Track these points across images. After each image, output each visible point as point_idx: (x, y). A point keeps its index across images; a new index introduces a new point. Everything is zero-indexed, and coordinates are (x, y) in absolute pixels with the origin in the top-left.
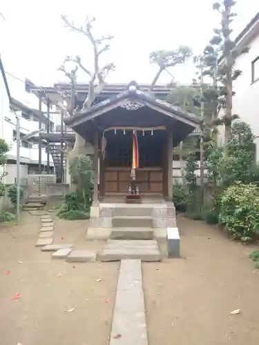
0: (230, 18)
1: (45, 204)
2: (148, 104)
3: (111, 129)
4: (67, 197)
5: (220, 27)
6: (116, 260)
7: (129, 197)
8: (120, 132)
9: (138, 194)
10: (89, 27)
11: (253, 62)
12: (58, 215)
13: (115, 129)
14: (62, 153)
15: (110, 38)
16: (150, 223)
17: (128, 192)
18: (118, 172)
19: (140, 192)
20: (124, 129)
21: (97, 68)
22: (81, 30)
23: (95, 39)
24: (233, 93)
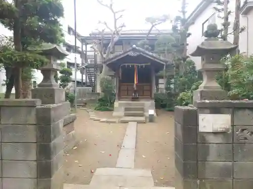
0: (186, 5)
1: (86, 104)
2: (141, 53)
3: (124, 64)
4: (100, 100)
5: (181, 10)
6: (126, 122)
7: (133, 98)
8: (129, 66)
9: (137, 97)
10: (111, 5)
11: (203, 24)
12: (95, 109)
13: (126, 65)
14: (95, 75)
15: (123, 11)
16: (142, 109)
17: (132, 96)
18: (127, 85)
19: (138, 96)
20: (130, 64)
21: (115, 27)
22: (107, 6)
23: (115, 11)
24: (187, 45)
